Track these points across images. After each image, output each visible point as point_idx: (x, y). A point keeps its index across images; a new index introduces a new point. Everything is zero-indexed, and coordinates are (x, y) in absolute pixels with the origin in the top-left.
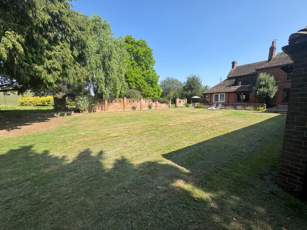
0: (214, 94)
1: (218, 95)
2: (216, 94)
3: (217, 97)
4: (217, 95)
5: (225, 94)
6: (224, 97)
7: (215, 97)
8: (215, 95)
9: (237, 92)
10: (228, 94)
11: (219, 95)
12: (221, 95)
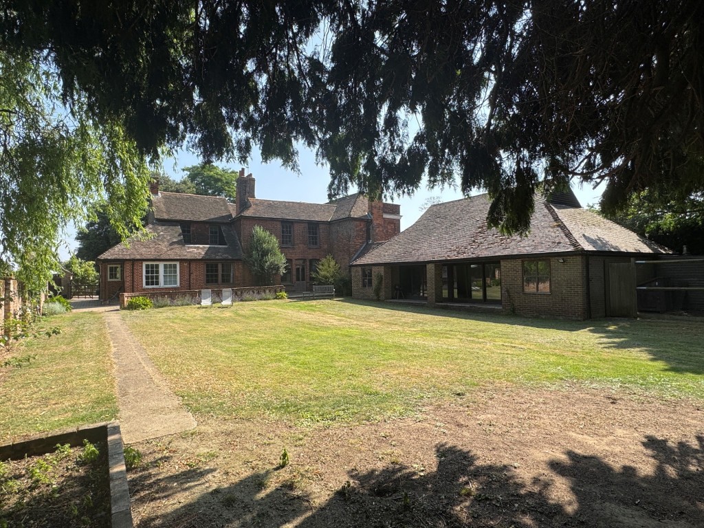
0: (144, 264)
1: (157, 266)
2: (150, 263)
3: (152, 270)
4: (152, 266)
5: (178, 264)
6: (175, 272)
7: (147, 272)
8: (147, 266)
9: (207, 260)
10: (185, 264)
11: (161, 266)
12: (165, 266)
